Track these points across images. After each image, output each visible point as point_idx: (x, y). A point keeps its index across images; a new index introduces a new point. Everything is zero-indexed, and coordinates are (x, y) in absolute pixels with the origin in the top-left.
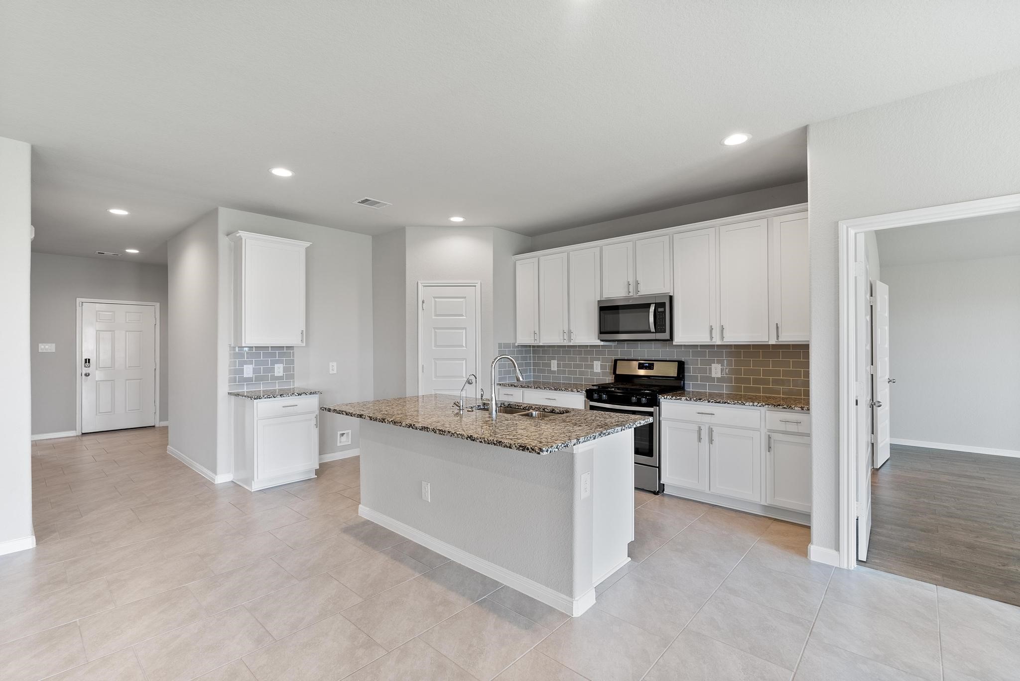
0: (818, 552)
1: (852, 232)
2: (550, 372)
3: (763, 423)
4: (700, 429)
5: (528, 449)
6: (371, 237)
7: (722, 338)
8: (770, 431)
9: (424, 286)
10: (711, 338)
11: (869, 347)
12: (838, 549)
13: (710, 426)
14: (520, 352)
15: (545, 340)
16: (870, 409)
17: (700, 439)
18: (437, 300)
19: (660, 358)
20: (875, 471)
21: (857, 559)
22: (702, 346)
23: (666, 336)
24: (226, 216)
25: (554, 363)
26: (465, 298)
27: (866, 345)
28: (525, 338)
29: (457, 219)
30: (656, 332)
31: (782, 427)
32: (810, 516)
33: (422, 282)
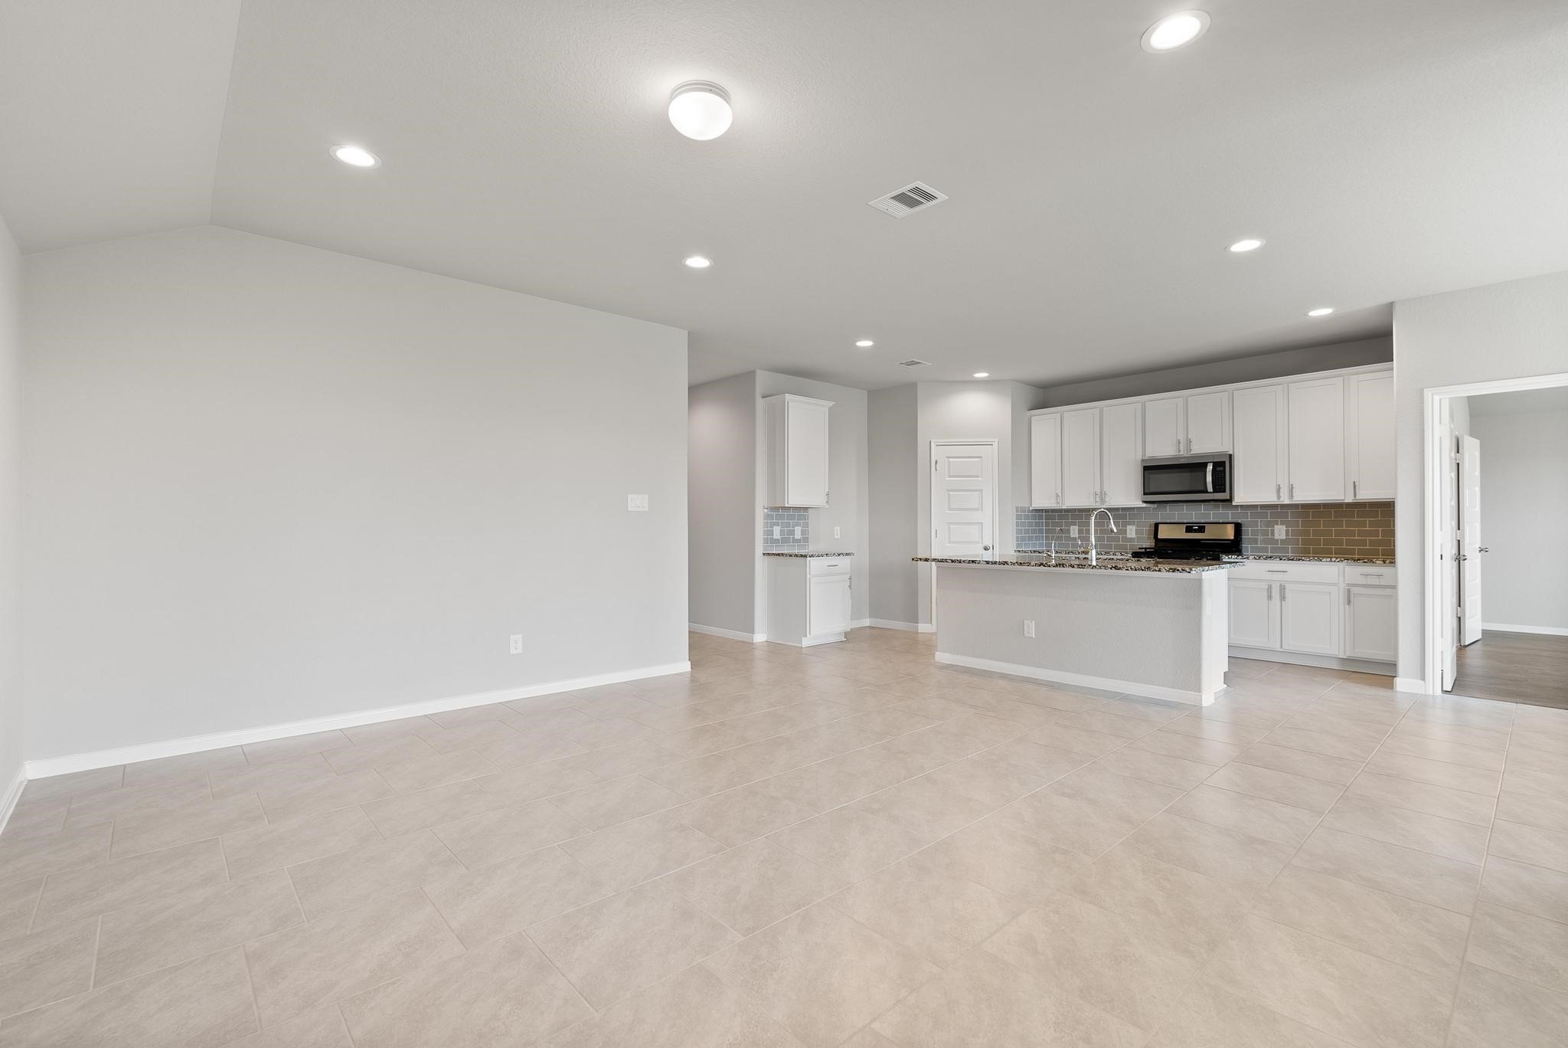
0: (1404, 683)
1: (1437, 398)
2: (1069, 538)
3: (1341, 579)
4: (1270, 588)
5: (1178, 570)
6: (866, 392)
7: (1291, 496)
8: (1348, 585)
9: (937, 445)
10: (1279, 497)
11: (1454, 503)
12: (1423, 678)
13: (1281, 585)
14: (1034, 517)
15: (1071, 502)
16: (1455, 564)
17: (1270, 597)
18: (951, 460)
19: (1212, 520)
20: (1462, 649)
21: (1442, 690)
22: (1263, 507)
23: (1225, 496)
24: (763, 380)
25: (1074, 530)
26: (980, 457)
27: (1451, 500)
28: (1043, 500)
29: (981, 375)
30: (1213, 492)
31: (1362, 581)
32: (1395, 665)
33: (935, 441)
